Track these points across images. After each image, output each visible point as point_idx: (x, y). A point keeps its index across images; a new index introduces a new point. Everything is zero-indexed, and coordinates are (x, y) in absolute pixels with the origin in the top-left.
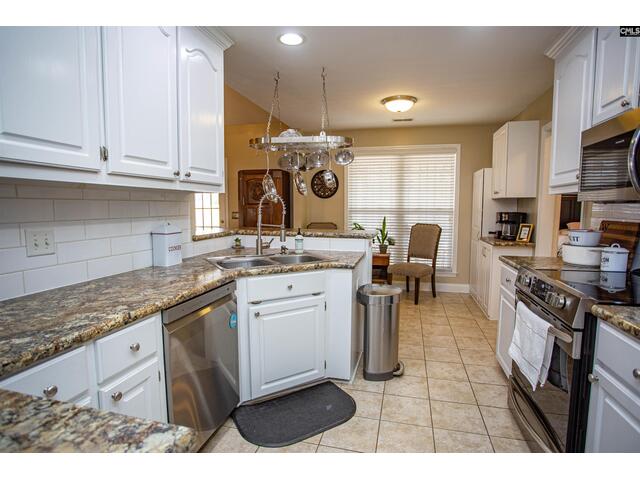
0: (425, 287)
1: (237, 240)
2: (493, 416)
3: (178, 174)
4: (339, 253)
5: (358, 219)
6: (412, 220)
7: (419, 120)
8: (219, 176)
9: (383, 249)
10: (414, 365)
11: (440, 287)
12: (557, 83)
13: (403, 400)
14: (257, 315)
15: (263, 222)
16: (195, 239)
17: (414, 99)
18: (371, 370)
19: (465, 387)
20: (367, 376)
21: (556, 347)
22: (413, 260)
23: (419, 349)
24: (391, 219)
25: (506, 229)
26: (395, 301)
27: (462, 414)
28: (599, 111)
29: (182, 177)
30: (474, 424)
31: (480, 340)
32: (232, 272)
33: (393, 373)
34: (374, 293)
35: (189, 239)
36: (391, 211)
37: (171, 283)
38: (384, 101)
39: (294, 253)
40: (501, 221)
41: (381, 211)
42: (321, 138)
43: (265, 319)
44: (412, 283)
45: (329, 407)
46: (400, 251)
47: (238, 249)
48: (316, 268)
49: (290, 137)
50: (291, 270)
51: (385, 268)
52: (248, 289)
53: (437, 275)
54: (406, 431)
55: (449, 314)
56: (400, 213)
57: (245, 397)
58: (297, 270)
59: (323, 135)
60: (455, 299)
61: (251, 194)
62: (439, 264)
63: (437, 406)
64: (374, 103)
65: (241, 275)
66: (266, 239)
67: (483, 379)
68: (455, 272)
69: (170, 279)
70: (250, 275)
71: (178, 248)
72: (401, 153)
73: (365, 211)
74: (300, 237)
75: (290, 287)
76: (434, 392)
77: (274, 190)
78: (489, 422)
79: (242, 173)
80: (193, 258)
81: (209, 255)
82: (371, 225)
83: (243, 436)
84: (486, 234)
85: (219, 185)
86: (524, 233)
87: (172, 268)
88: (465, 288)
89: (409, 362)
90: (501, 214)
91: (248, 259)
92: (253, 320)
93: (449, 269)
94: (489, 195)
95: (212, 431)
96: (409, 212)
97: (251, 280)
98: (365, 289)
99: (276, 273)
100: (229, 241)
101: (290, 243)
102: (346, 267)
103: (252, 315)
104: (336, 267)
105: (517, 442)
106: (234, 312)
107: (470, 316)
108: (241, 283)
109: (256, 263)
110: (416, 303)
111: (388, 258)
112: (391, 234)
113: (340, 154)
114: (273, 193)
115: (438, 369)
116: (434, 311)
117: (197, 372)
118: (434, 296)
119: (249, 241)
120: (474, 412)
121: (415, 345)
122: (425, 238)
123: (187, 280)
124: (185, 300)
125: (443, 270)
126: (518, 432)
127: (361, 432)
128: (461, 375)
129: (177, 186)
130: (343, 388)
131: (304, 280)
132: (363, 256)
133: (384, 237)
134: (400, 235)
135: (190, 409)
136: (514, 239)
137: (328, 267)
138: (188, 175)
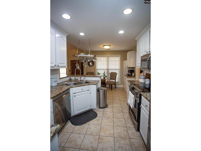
0: (114, 86)
1: (70, 78)
2: (126, 115)
3: (56, 65)
4: (94, 81)
5: (99, 71)
6: (110, 71)
7: (112, 50)
8: (66, 65)
9: (104, 78)
10: (110, 104)
11: (117, 86)
12: (137, 45)
13: (107, 112)
14: (75, 96)
15: (76, 74)
16: (60, 79)
17: (110, 46)
18: (101, 106)
19: (120, 109)
20: (100, 108)
21: (135, 100)
22: (111, 80)
23: (111, 101)
24: (106, 71)
25: (130, 73)
26: (106, 91)
27: (120, 114)
28: (144, 53)
29: (57, 66)
30: (121, 116)
31: (124, 98)
32: (69, 87)
33: (106, 106)
34: (101, 89)
35: (59, 78)
36: (106, 69)
37: (55, 90)
38: (103, 46)
39: (83, 81)
40: (129, 72)
41: (104, 69)
42: (89, 55)
43: (77, 97)
44: (111, 85)
45: (91, 115)
46: (108, 78)
47: (70, 80)
48: (88, 85)
49: (82, 55)
50: (82, 86)
51: (105, 82)
52: (73, 90)
53: (116, 83)
54: (108, 119)
55: (118, 92)
56: (108, 70)
57: (72, 115)
58: (84, 86)
59: (89, 54)
60: (120, 88)
61: (74, 66)
62: (116, 81)
63: (115, 113)
64: (102, 46)
65: (71, 87)
66: (77, 78)
67: (124, 107)
68: (120, 82)
69: (54, 90)
70: (73, 87)
71: (56, 81)
72: (108, 57)
73: (100, 69)
74: (84, 77)
75: (82, 89)
76: (114, 110)
77: (79, 67)
78: (125, 116)
79: (71, 61)
80: (59, 83)
81: (63, 82)
82: (102, 73)
83: (72, 124)
84: (126, 75)
85: (66, 67)
86: (133, 74)
87: (55, 86)
88: (122, 86)
89: (109, 104)
90: (129, 70)
91: (73, 83)
92: (74, 97)
93: (119, 82)
94: (126, 66)
95: (65, 123)
96: (110, 69)
97: (73, 88)
98: (99, 88)
99: (79, 86)
100: (68, 78)
101: (82, 78)
102: (95, 84)
103: (74, 96)
104: (92, 84)
105: (130, 120)
106: (70, 96)
107: (123, 92)
108: (71, 89)
109: (75, 84)
110: (112, 90)
111: (105, 80)
112: (106, 75)
113: (93, 59)
114: (78, 67)
115: (115, 105)
116: (115, 92)
117: (61, 109)
118: (116, 88)
119: (73, 78)
120: (122, 114)
121: (111, 100)
122: (113, 75)
123: (58, 90)
124: (58, 95)
125: (117, 82)
126: (130, 118)
127: (98, 120)
128: (120, 106)
129: (56, 68)
130: (95, 111)
131: (85, 88)
132: (99, 81)
133: (104, 75)
134: (108, 75)
135: (59, 117)
136: (131, 76)
137: (90, 85)
138: (58, 65)
